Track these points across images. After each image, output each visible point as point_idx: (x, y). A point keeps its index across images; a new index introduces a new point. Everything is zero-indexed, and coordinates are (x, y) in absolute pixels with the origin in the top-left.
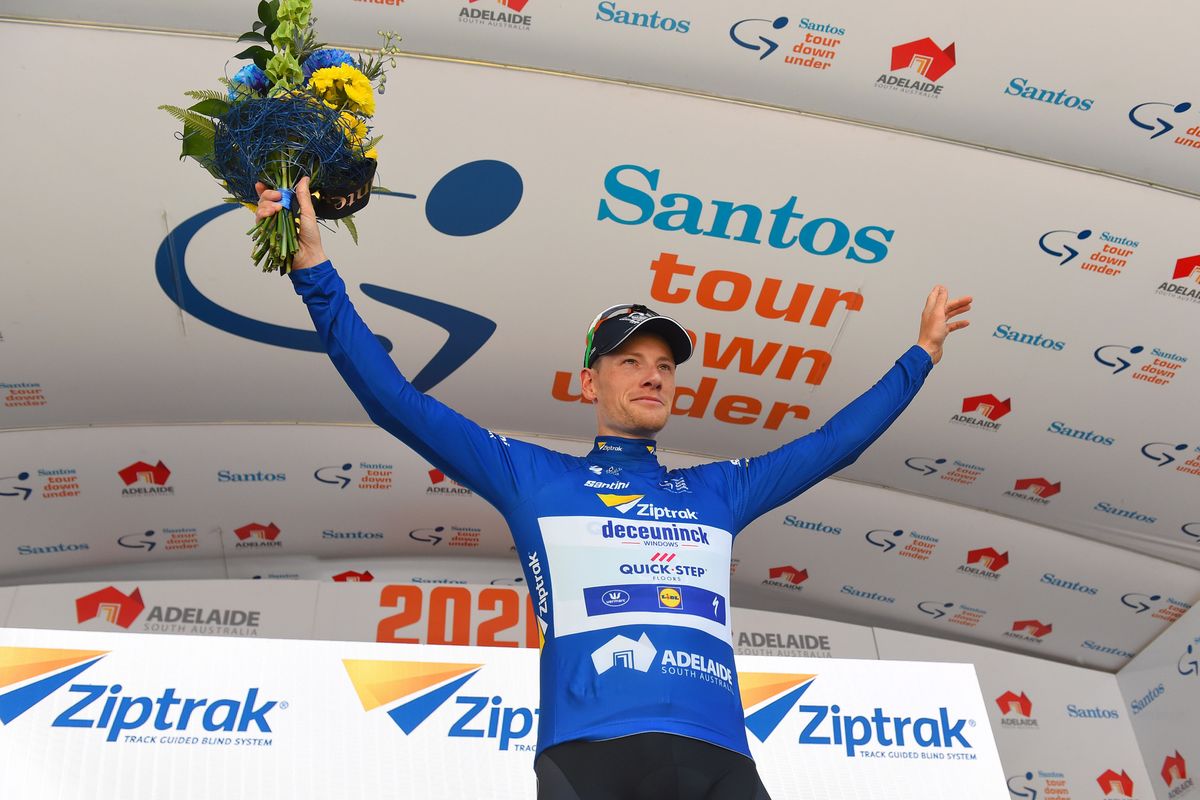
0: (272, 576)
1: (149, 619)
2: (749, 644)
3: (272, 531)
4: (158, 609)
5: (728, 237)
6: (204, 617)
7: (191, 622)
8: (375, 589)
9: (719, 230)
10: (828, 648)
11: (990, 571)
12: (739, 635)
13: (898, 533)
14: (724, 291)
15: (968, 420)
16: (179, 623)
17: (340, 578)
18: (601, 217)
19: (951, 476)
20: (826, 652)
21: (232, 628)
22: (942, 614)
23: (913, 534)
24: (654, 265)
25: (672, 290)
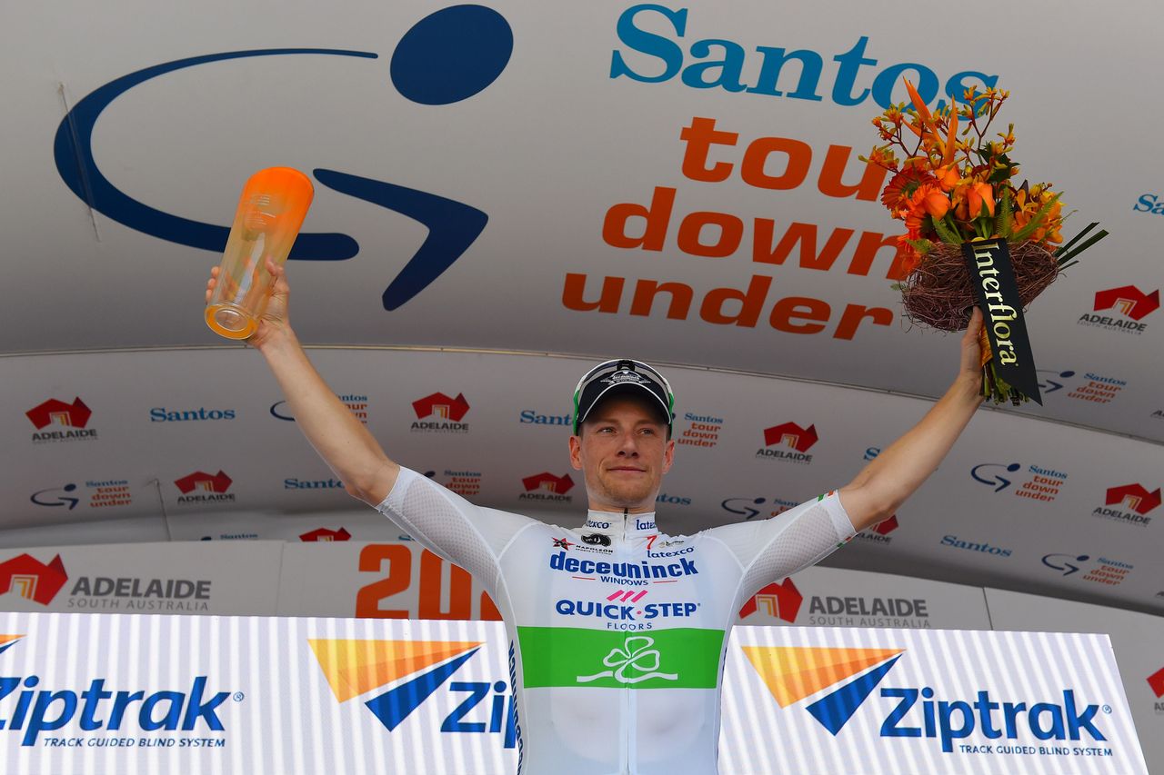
0: (224, 537)
1: (74, 593)
2: (823, 612)
3: (221, 482)
4: (85, 580)
5: (780, 94)
6: (143, 589)
7: (127, 595)
8: (352, 549)
9: (767, 84)
10: (926, 615)
11: (1137, 514)
12: (810, 600)
13: (1014, 467)
14: (776, 164)
15: (1102, 320)
16: (112, 596)
17: (310, 537)
18: (614, 74)
19: (1082, 393)
20: (923, 619)
21: (177, 601)
22: (1075, 569)
23: (1033, 468)
24: (686, 134)
25: (710, 165)
